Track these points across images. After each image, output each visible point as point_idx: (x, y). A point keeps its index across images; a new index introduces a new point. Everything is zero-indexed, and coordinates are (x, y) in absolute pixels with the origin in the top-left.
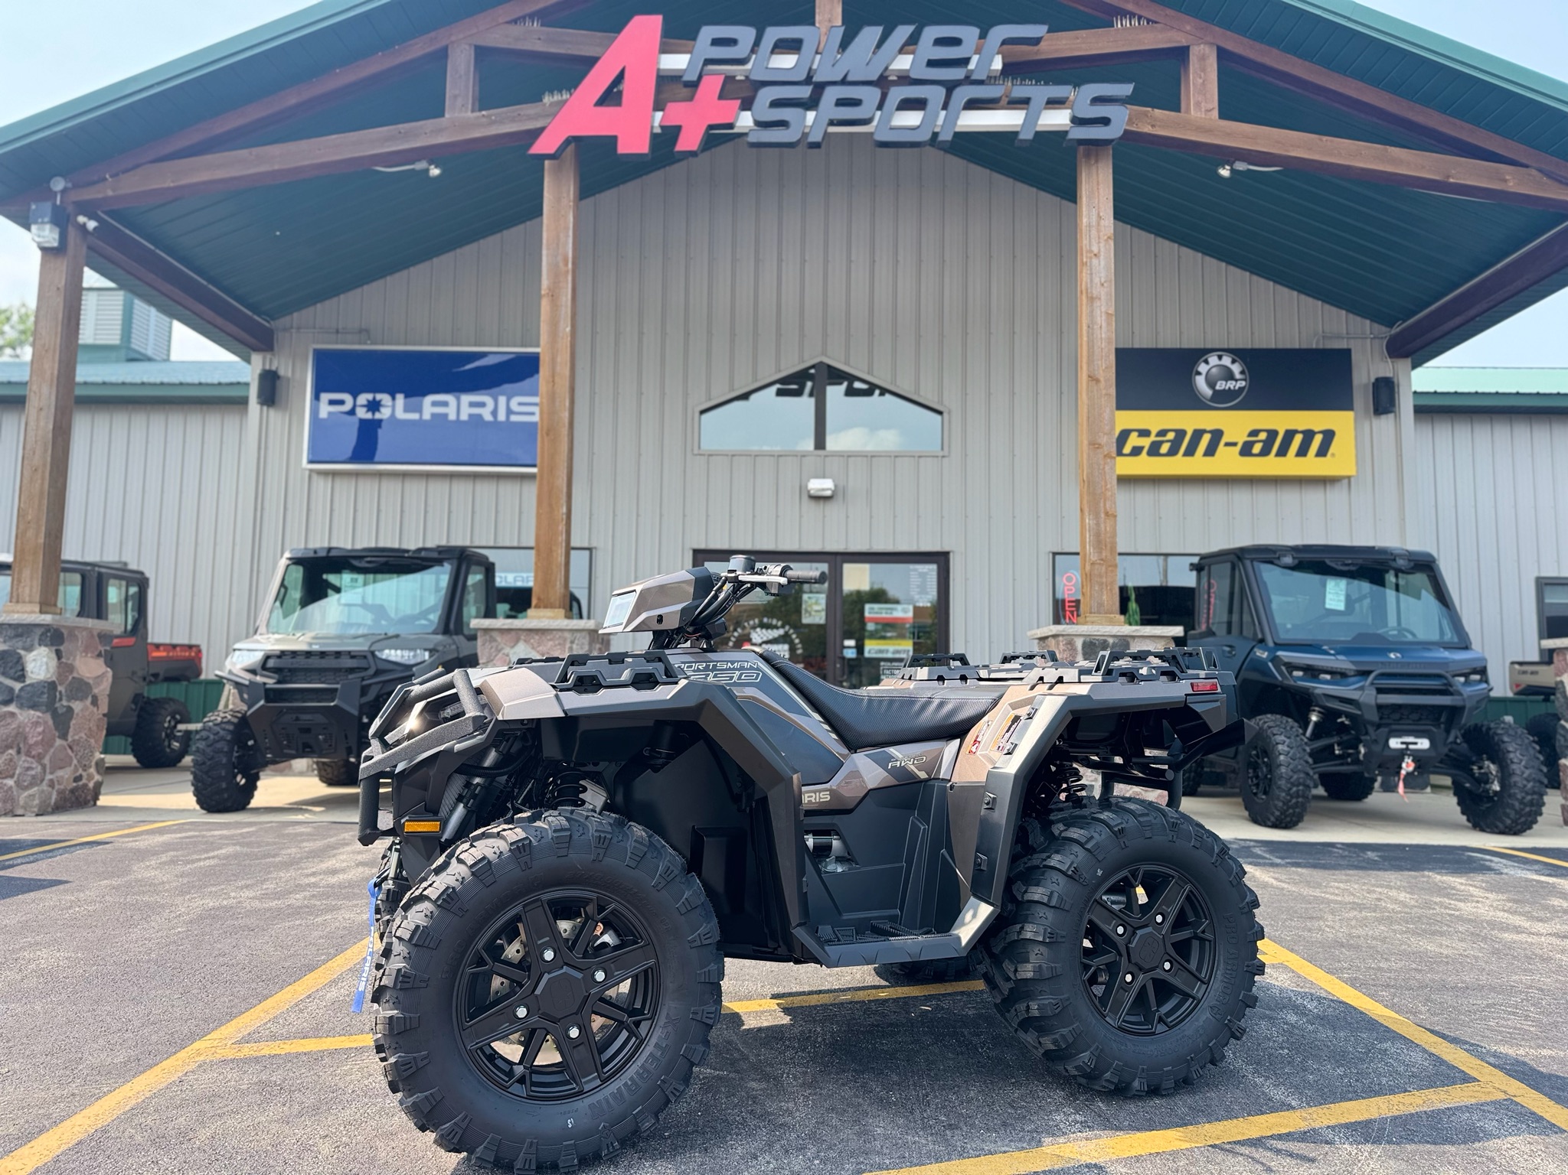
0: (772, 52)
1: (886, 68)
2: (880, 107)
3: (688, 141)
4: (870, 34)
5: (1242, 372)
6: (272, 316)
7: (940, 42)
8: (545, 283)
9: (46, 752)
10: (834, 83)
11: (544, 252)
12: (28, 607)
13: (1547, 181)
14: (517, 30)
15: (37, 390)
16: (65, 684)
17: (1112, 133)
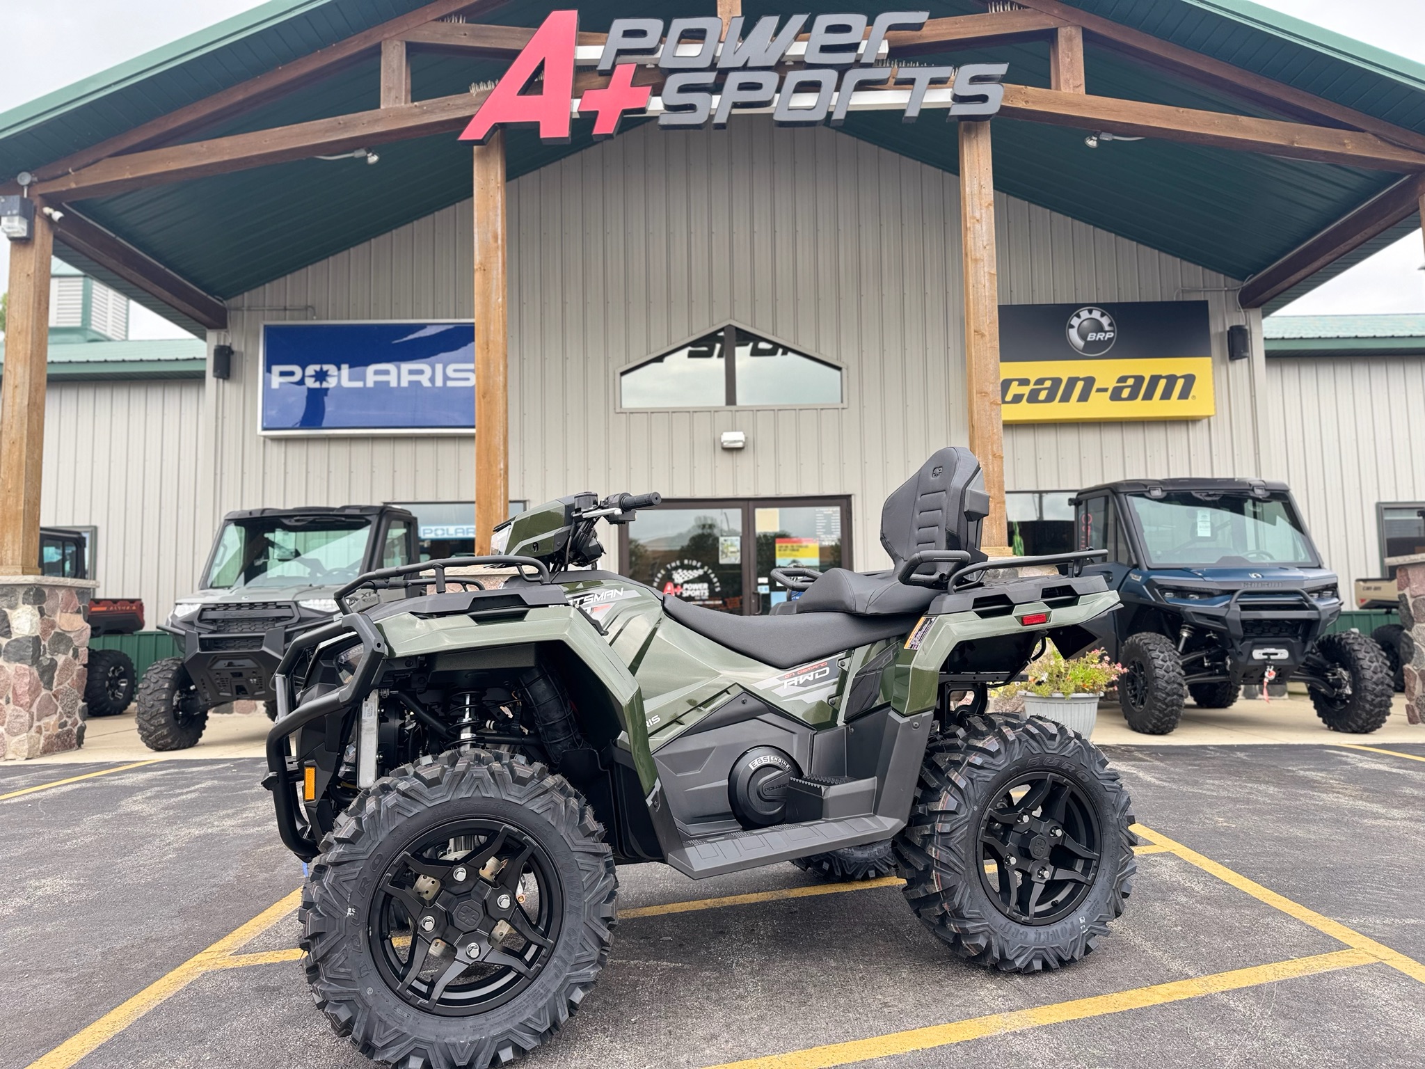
0: (679, 42)
1: (783, 55)
2: (778, 90)
3: (605, 125)
4: (768, 23)
5: (1110, 325)
6: (226, 295)
7: (831, 29)
8: (477, 258)
9: (33, 700)
10: (736, 69)
11: (476, 230)
12: (11, 569)
13: (1383, 144)
14: (444, 26)
15: (12, 370)
16: (48, 639)
17: (990, 108)
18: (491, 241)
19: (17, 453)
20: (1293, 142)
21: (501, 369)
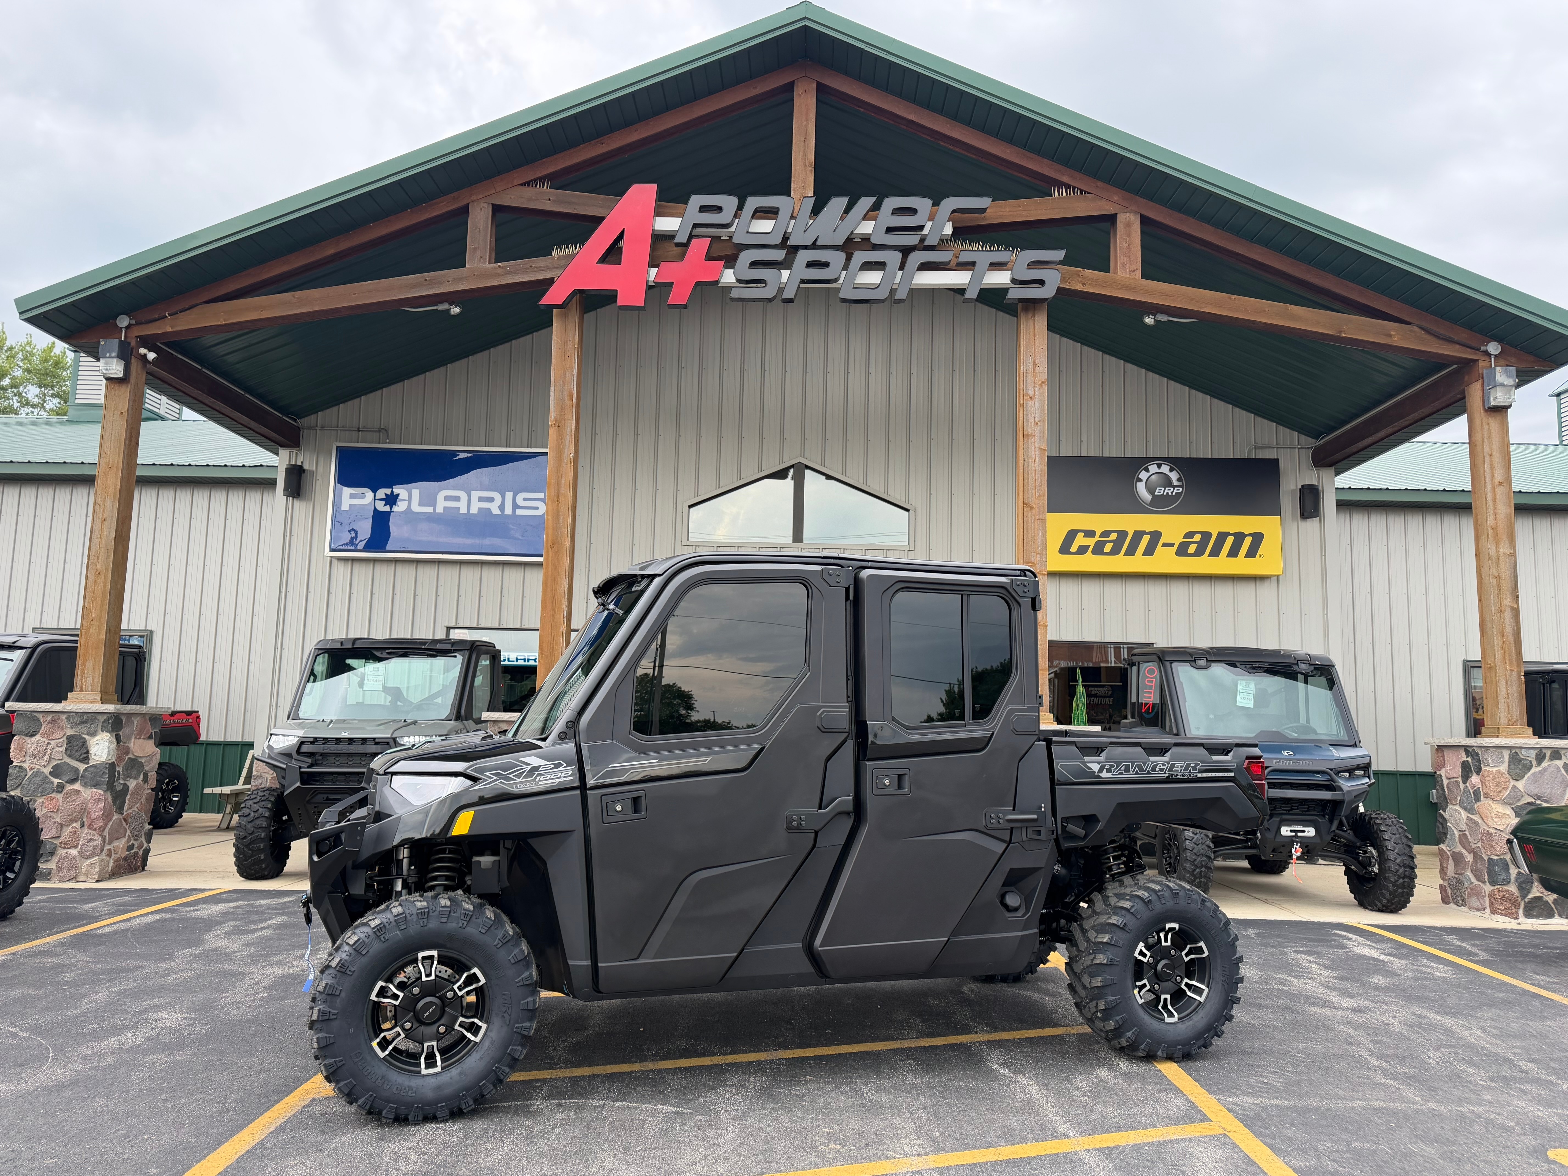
0: (753, 217)
1: (852, 233)
2: (846, 267)
3: (678, 295)
4: (838, 204)
5: (1178, 480)
6: (298, 416)
7: (898, 211)
8: (552, 415)
9: (106, 825)
10: (805, 247)
11: (552, 388)
12: (90, 696)
13: (1427, 337)
14: (529, 191)
15: (101, 503)
16: (122, 764)
17: (1047, 292)
18: (567, 398)
19: (102, 584)
20: (1341, 332)
21: (570, 521)
